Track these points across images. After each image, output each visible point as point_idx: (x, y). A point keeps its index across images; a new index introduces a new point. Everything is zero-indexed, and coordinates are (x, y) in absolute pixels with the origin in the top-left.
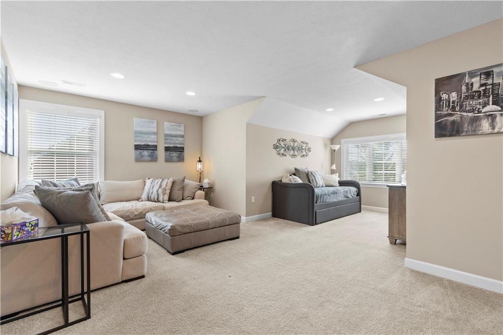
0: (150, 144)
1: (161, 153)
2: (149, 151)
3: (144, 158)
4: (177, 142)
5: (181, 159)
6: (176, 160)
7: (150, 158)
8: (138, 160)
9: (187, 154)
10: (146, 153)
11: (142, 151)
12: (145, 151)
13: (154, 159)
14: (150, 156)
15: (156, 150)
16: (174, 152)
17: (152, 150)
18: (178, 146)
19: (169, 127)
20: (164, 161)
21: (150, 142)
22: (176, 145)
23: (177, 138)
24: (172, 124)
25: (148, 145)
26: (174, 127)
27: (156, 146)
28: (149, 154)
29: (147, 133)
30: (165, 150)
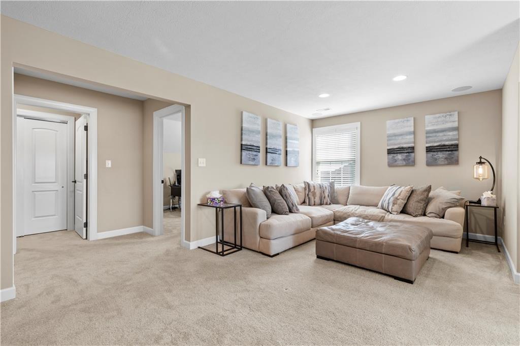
0: (405, 146)
1: (421, 155)
2: (403, 154)
3: (397, 162)
4: (447, 139)
5: (453, 161)
6: (443, 163)
7: (404, 163)
8: (391, 165)
9: (463, 153)
10: (399, 157)
11: (395, 155)
12: (398, 154)
13: (410, 163)
14: (404, 160)
15: (413, 152)
16: (439, 153)
17: (406, 153)
18: (447, 143)
19: (431, 122)
20: (425, 165)
21: (405, 143)
22: (443, 143)
23: (445, 133)
24: (437, 115)
25: (403, 148)
26: (440, 119)
27: (413, 148)
28: (404, 157)
29: (401, 135)
30: (427, 152)
